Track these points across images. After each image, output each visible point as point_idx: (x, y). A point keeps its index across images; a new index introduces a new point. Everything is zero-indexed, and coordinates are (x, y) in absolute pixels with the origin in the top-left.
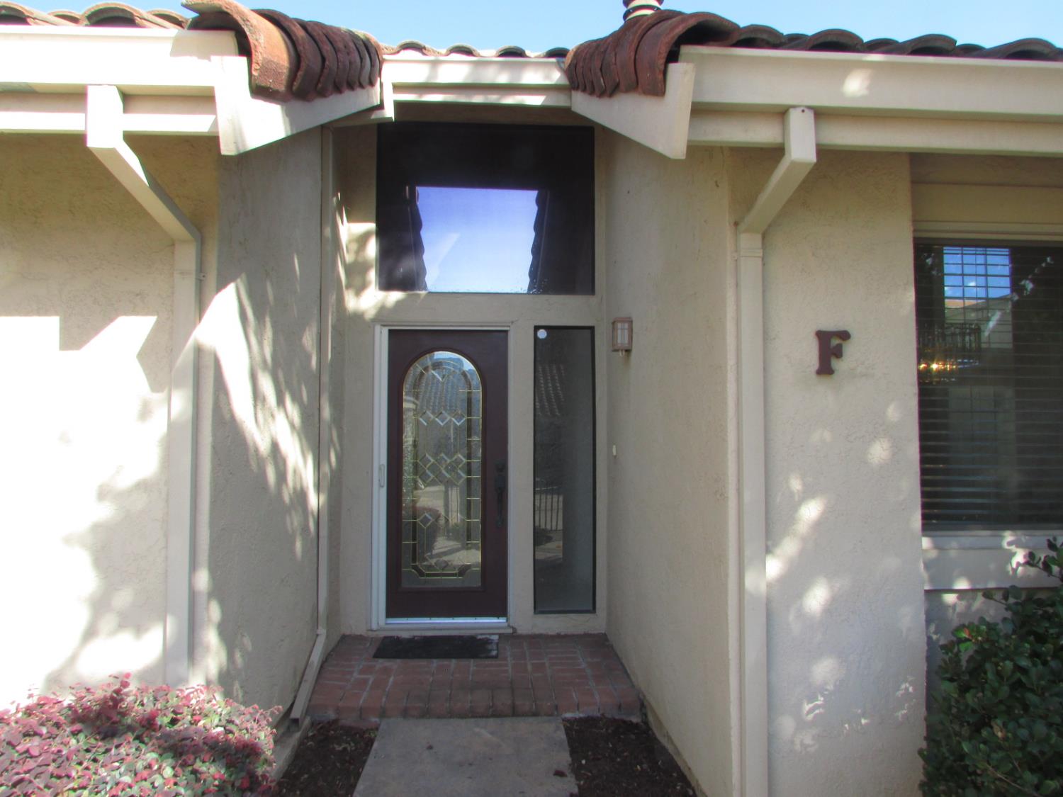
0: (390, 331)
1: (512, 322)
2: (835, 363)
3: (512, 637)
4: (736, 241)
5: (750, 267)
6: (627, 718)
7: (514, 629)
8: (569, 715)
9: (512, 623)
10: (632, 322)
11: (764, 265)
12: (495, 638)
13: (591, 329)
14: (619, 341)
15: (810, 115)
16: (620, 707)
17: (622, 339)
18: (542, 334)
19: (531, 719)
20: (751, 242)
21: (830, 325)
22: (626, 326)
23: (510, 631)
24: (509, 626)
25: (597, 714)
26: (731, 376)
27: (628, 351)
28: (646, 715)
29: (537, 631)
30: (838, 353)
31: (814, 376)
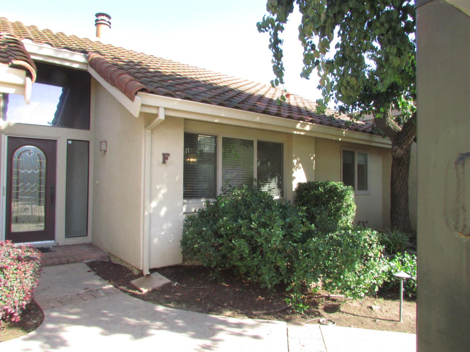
0: (9, 137)
1: (59, 137)
2: (166, 161)
3: (57, 246)
4: (145, 131)
5: (148, 138)
6: (104, 261)
7: (58, 244)
8: (86, 261)
9: (57, 242)
10: (106, 142)
11: (151, 137)
12: (51, 247)
13: (88, 142)
14: (103, 148)
15: (164, 109)
16: (102, 257)
17: (104, 147)
18: (70, 142)
19: (74, 264)
20: (148, 132)
21: (166, 152)
22: (105, 143)
23: (56, 244)
24: (56, 243)
25: (95, 260)
26: (143, 163)
27: (105, 151)
28: (110, 259)
29: (66, 244)
30: (167, 159)
31: (162, 164)
